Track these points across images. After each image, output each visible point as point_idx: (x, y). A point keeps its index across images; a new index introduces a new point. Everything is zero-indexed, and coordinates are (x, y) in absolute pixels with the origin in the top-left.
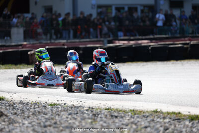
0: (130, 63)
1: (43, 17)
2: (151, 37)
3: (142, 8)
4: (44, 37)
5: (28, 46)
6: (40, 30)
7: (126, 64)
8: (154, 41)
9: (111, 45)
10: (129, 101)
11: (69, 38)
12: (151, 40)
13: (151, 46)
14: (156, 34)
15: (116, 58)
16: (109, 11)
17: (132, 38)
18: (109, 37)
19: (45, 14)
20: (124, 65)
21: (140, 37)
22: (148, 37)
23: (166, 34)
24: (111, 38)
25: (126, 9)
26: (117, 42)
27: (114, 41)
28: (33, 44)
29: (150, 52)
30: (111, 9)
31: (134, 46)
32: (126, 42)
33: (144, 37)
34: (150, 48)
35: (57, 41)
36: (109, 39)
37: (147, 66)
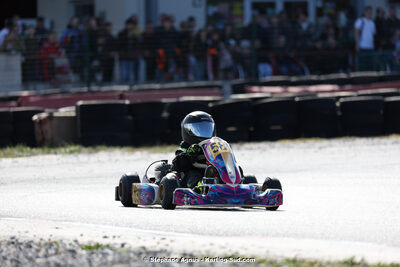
0: (288, 143)
1: (70, 27)
2: (343, 75)
3: (319, 4)
4: (73, 77)
5: (32, 99)
6: (62, 61)
7: (278, 144)
8: (348, 87)
9: (241, 96)
10: (284, 236)
11: (136, 79)
12: (341, 83)
13: (342, 100)
14: (354, 70)
15: (252, 129)
16: (237, 11)
17: (294, 79)
18: (237, 76)
19: (76, 21)
20: (273, 147)
21: (314, 78)
22: (333, 76)
23: (378, 70)
24: (241, 80)
25: (280, 7)
26: (256, 89)
27: (248, 88)
28: (46, 95)
29: (339, 113)
30: (242, 8)
31: (297, 99)
32: (277, 89)
33: (323, 78)
34: (338, 104)
35: (105, 88)
36: (236, 82)
37: (329, 150)
